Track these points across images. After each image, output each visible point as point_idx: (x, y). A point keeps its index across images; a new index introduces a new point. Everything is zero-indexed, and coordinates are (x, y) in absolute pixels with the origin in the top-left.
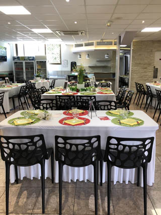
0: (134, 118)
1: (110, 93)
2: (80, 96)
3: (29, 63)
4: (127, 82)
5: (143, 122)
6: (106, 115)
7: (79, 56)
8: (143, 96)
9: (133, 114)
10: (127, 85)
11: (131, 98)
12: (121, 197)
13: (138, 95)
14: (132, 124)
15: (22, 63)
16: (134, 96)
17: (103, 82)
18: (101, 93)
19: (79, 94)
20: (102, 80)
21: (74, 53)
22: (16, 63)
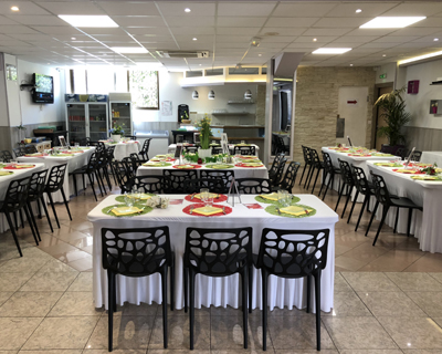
0: (301, 206)
1: (258, 166)
2: (207, 171)
3: (97, 106)
4: (286, 144)
5: (314, 212)
6: (256, 202)
7: (194, 94)
8: (316, 170)
9: (298, 200)
10: (286, 150)
11: (295, 175)
12: (281, 327)
13: (307, 170)
14: (298, 214)
15: (83, 106)
16: (300, 171)
17: (243, 144)
18: (242, 166)
19: (203, 167)
20: (239, 141)
21: (184, 88)
22: (71, 106)
